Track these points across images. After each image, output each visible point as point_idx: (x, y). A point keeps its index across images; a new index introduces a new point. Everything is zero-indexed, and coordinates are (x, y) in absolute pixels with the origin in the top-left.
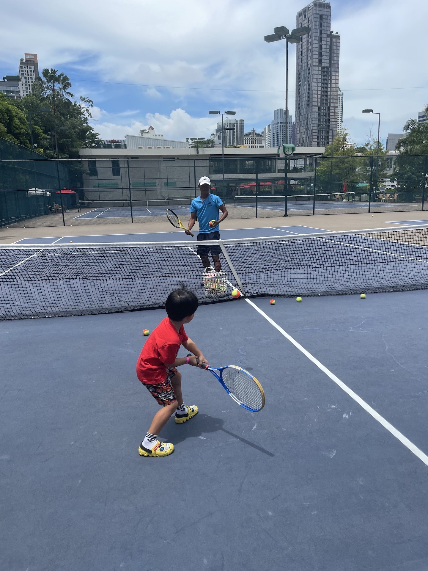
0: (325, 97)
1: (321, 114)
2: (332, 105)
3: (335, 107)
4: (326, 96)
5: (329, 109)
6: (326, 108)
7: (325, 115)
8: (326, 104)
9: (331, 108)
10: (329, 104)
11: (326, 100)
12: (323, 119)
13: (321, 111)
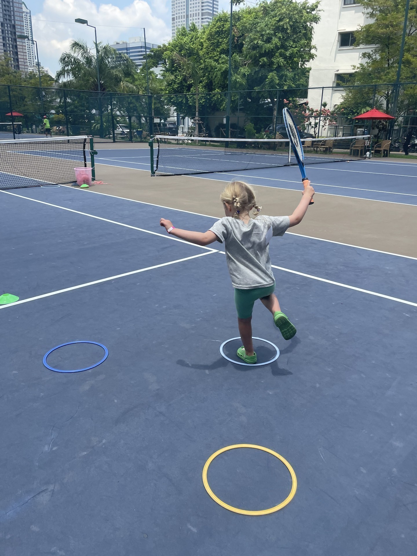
0: (7, 13)
1: (5, 32)
2: (17, 22)
3: (21, 26)
4: (8, 11)
5: (14, 27)
6: (10, 25)
7: (11, 34)
8: (10, 20)
9: (16, 26)
10: (13, 22)
11: (10, 16)
12: (9, 38)
13: (5, 28)
